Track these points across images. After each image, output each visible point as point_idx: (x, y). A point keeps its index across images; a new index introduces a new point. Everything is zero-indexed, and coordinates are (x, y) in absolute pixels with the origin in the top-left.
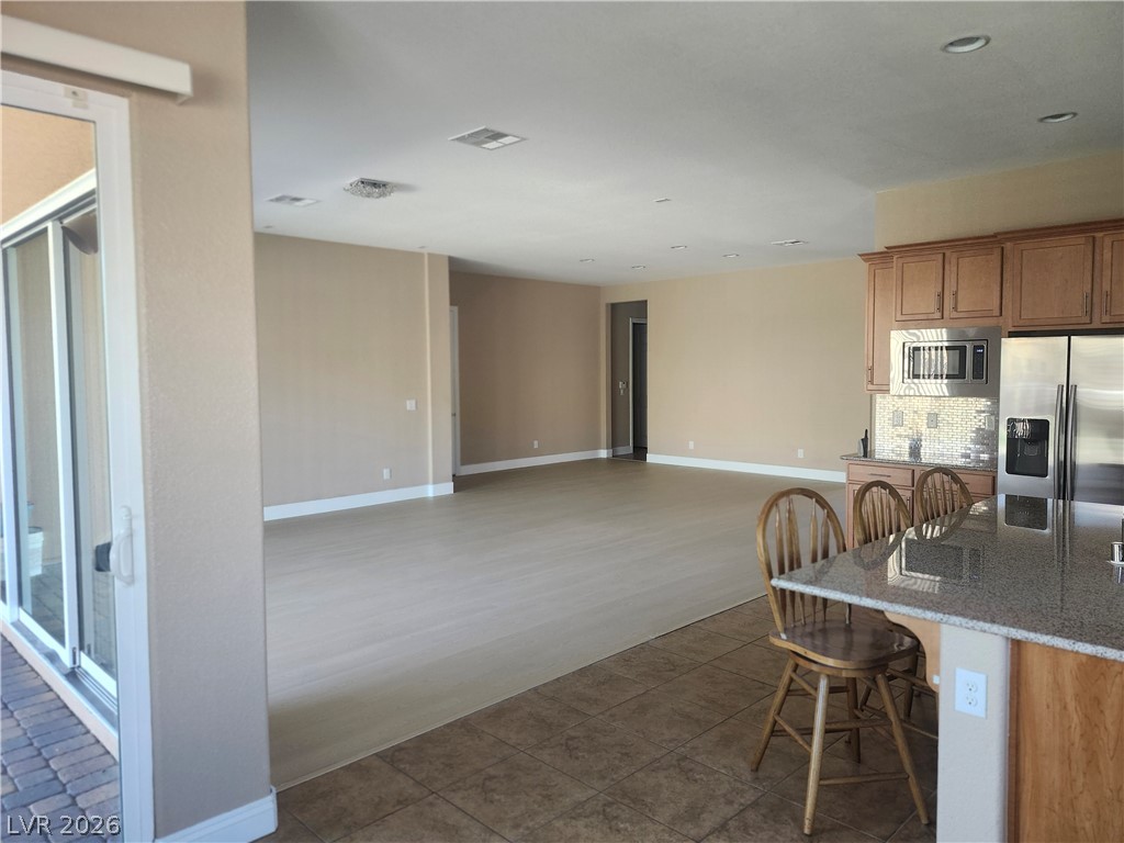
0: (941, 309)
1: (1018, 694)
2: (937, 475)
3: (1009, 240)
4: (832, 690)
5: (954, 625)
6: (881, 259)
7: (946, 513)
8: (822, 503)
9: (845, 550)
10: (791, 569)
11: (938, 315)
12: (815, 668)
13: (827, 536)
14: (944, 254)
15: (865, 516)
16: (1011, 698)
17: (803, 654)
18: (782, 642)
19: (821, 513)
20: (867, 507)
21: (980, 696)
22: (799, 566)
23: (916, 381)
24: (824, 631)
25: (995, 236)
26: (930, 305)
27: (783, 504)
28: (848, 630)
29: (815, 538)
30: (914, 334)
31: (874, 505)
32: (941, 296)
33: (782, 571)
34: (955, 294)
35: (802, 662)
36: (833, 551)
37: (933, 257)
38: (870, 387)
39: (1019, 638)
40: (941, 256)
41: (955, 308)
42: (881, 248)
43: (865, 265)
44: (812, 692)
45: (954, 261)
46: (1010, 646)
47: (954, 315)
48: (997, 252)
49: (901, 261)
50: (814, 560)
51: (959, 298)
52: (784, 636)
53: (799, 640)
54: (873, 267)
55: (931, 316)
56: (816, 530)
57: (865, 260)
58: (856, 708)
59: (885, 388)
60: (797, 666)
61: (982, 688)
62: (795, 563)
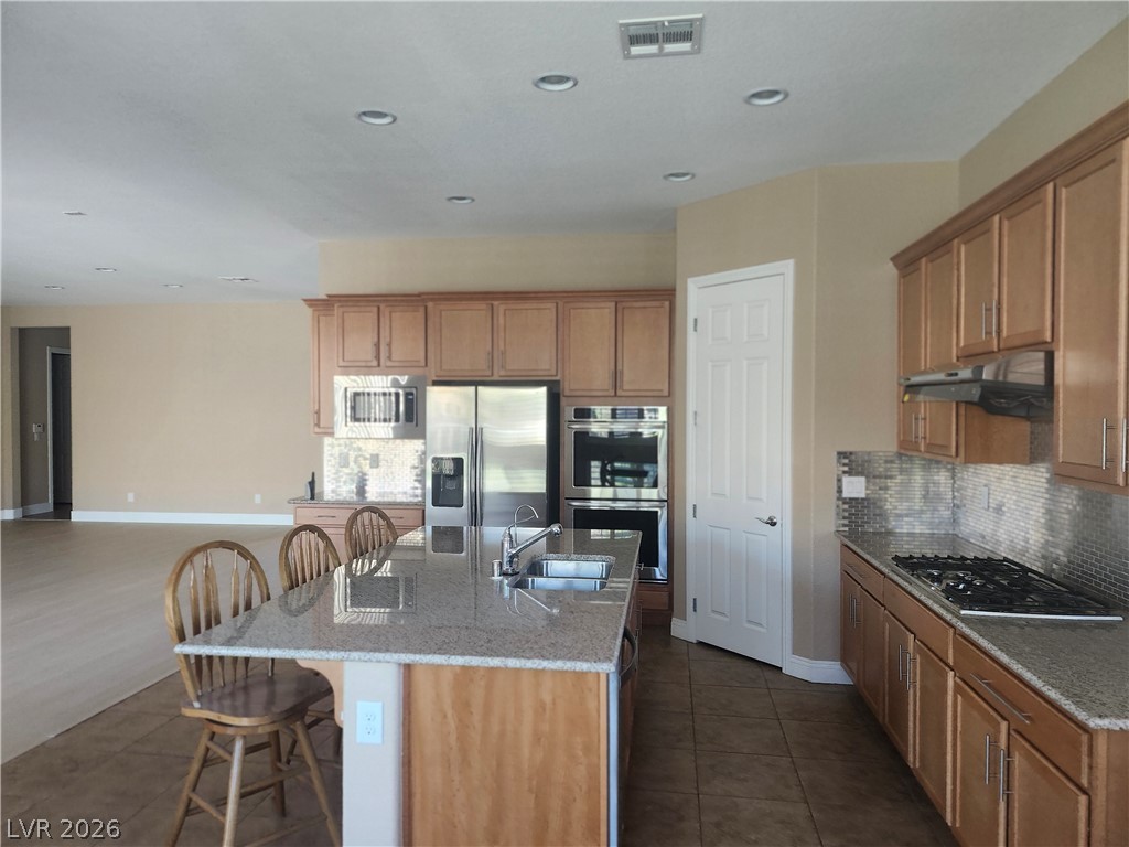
0: (378, 357)
1: (410, 713)
2: (366, 514)
3: (432, 300)
4: (248, 750)
5: (354, 660)
6: (324, 306)
7: (374, 548)
8: (245, 553)
9: (269, 599)
10: (209, 626)
11: (375, 363)
12: (230, 731)
13: (250, 587)
14: (379, 308)
15: (292, 562)
16: (404, 719)
17: (217, 720)
18: (196, 711)
19: (244, 565)
20: (294, 553)
21: (377, 724)
22: (218, 622)
23: (357, 424)
24: (246, 689)
25: (419, 295)
26: (369, 354)
27: (199, 560)
28: (271, 681)
29: (237, 592)
30: (355, 381)
31: (301, 550)
32: (378, 345)
33: (197, 631)
34: (389, 345)
35: (216, 728)
36: (256, 601)
37: (368, 309)
38: (317, 430)
39: (408, 661)
40: (375, 309)
41: (389, 358)
42: (323, 296)
43: (308, 311)
44: (226, 756)
45: (387, 314)
46: (402, 670)
47: (389, 364)
48: (422, 309)
49: (341, 309)
50: (236, 613)
51: (393, 349)
52: (197, 705)
53: (216, 705)
54: (317, 313)
55: (369, 364)
56: (237, 583)
57: (310, 306)
58: (280, 760)
59: (330, 431)
60: (213, 734)
61: (379, 718)
62: (213, 620)
